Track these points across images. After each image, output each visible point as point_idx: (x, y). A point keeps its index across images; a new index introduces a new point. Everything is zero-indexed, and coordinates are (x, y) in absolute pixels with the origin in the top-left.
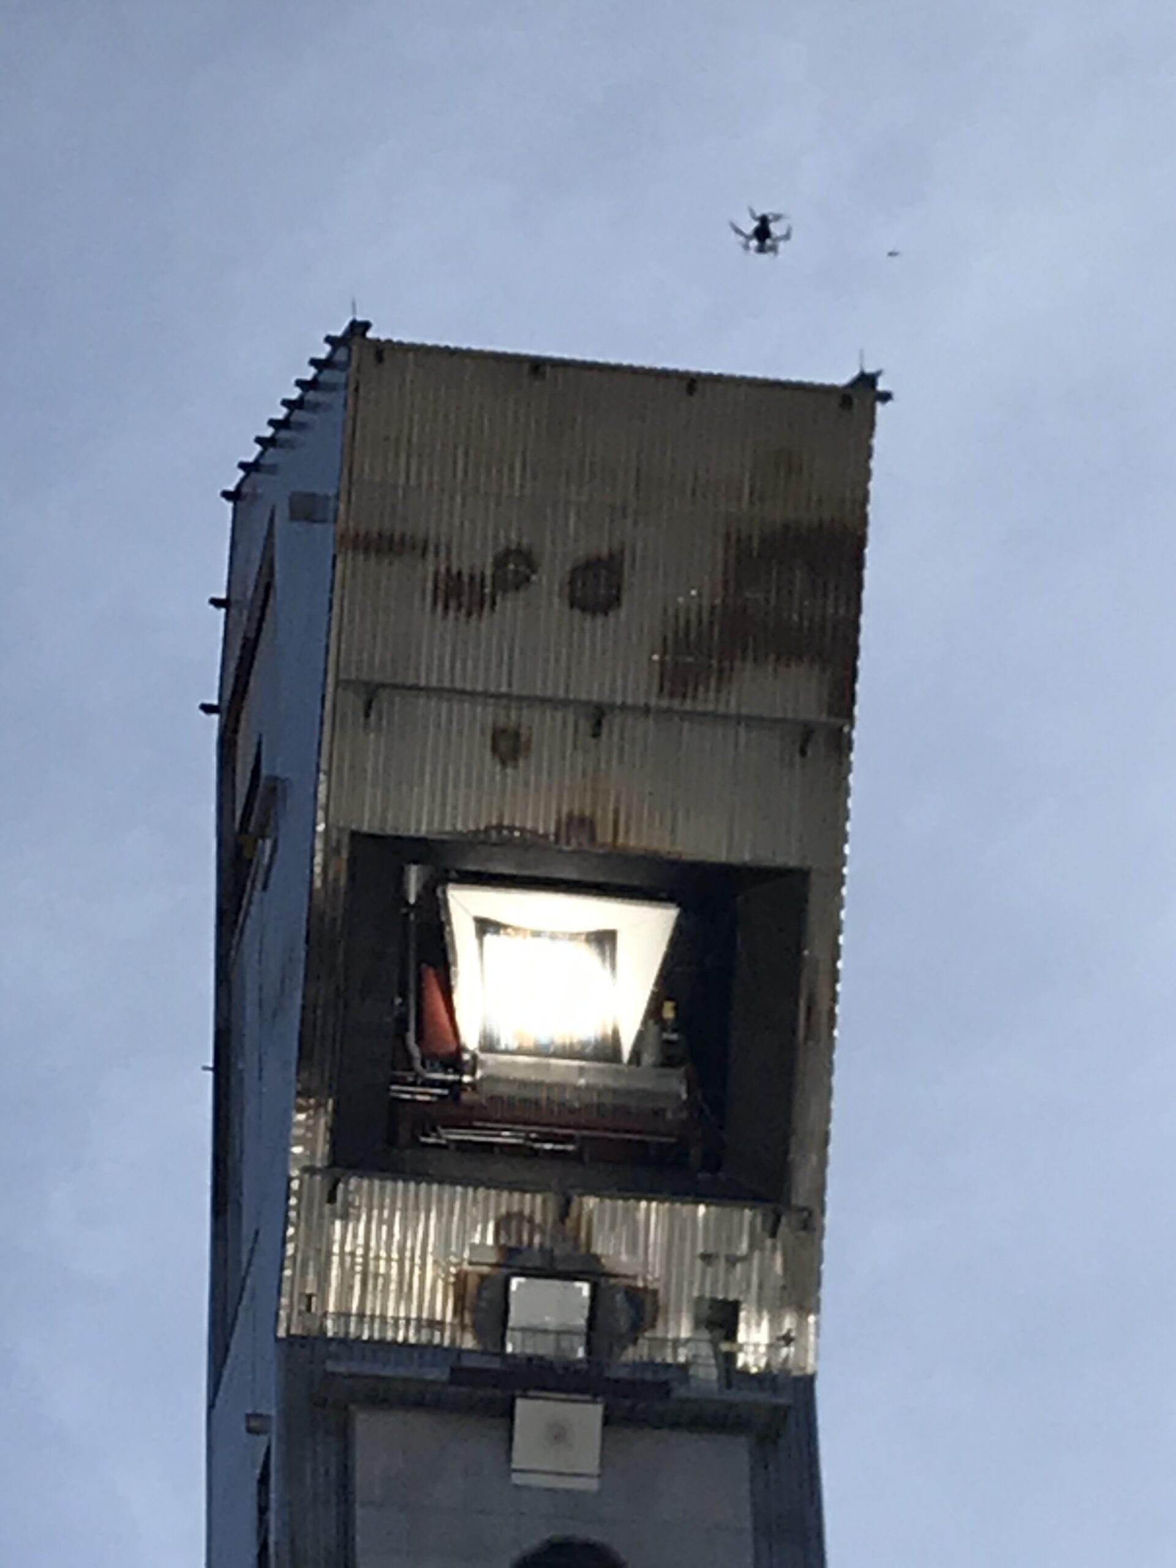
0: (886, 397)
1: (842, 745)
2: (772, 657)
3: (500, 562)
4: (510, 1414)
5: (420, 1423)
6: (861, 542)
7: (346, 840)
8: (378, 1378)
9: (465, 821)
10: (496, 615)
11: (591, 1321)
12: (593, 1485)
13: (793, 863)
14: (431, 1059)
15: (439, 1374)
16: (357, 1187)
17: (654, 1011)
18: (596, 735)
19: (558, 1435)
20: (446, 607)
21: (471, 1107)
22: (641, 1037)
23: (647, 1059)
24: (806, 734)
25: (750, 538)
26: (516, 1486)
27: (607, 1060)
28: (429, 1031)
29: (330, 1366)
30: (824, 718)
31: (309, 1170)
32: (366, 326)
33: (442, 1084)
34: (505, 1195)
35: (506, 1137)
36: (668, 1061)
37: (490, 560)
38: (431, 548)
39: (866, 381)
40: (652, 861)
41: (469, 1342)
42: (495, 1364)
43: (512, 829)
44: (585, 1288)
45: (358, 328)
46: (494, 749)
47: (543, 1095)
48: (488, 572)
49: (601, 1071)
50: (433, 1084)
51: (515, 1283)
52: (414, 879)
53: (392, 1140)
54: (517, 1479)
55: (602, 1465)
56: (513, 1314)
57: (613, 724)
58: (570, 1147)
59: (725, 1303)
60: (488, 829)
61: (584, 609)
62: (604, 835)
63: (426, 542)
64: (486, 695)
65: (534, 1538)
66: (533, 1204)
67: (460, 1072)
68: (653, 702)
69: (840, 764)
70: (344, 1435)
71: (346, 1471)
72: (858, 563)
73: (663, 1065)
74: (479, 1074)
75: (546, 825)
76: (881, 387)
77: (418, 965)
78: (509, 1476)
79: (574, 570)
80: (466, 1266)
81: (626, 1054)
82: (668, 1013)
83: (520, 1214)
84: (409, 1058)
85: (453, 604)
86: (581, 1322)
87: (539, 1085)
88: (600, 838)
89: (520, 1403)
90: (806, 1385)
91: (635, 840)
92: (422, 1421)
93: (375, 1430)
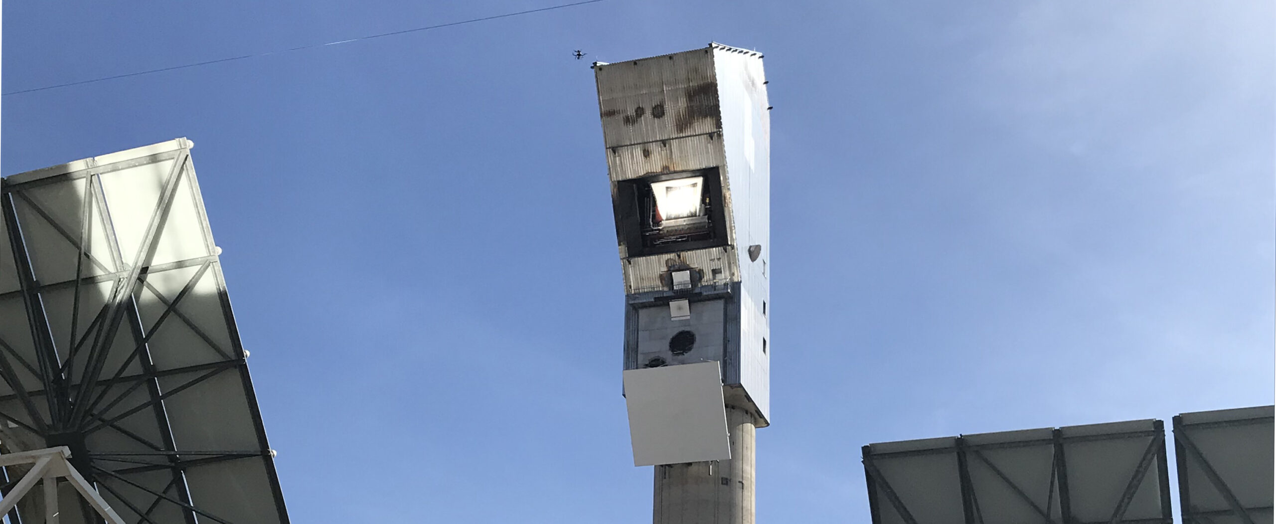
1: (720, 136)
2: (701, 117)
3: (636, 111)
4: (669, 305)
6: (716, 85)
9: (641, 173)
10: (638, 124)
11: (691, 279)
12: (689, 317)
13: (717, 165)
14: (654, 223)
15: (652, 300)
16: (637, 260)
17: (703, 202)
18: (665, 146)
19: (680, 308)
20: (627, 124)
21: (662, 234)
22: (700, 208)
23: (702, 213)
24: (711, 135)
25: (691, 91)
26: (673, 321)
27: (693, 216)
30: (716, 130)
31: (623, 259)
33: (656, 229)
34: (666, 255)
35: (669, 240)
37: (634, 111)
38: (621, 111)
39: (710, 45)
40: (693, 169)
41: (664, 289)
42: (668, 293)
43: (654, 171)
44: (688, 272)
45: (596, 64)
46: (644, 154)
47: (677, 228)
48: (634, 114)
49: (692, 219)
51: (673, 274)
52: (642, 185)
54: (672, 319)
55: (690, 313)
56: (674, 281)
57: (669, 143)
58: (685, 239)
59: (719, 269)
60: (649, 172)
61: (657, 117)
62: (672, 169)
63: (619, 110)
64: (640, 143)
65: (675, 332)
66: (672, 256)
67: (660, 225)
68: (677, 136)
70: (638, 316)
71: (639, 324)
72: (716, 91)
73: (705, 214)
74: (664, 225)
75: (660, 169)
78: (671, 319)
79: (653, 109)
80: (661, 273)
82: (707, 201)
83: (670, 258)
84: (649, 225)
86: (689, 279)
89: (670, 303)
90: (738, 283)
92: (652, 309)
93: (643, 313)
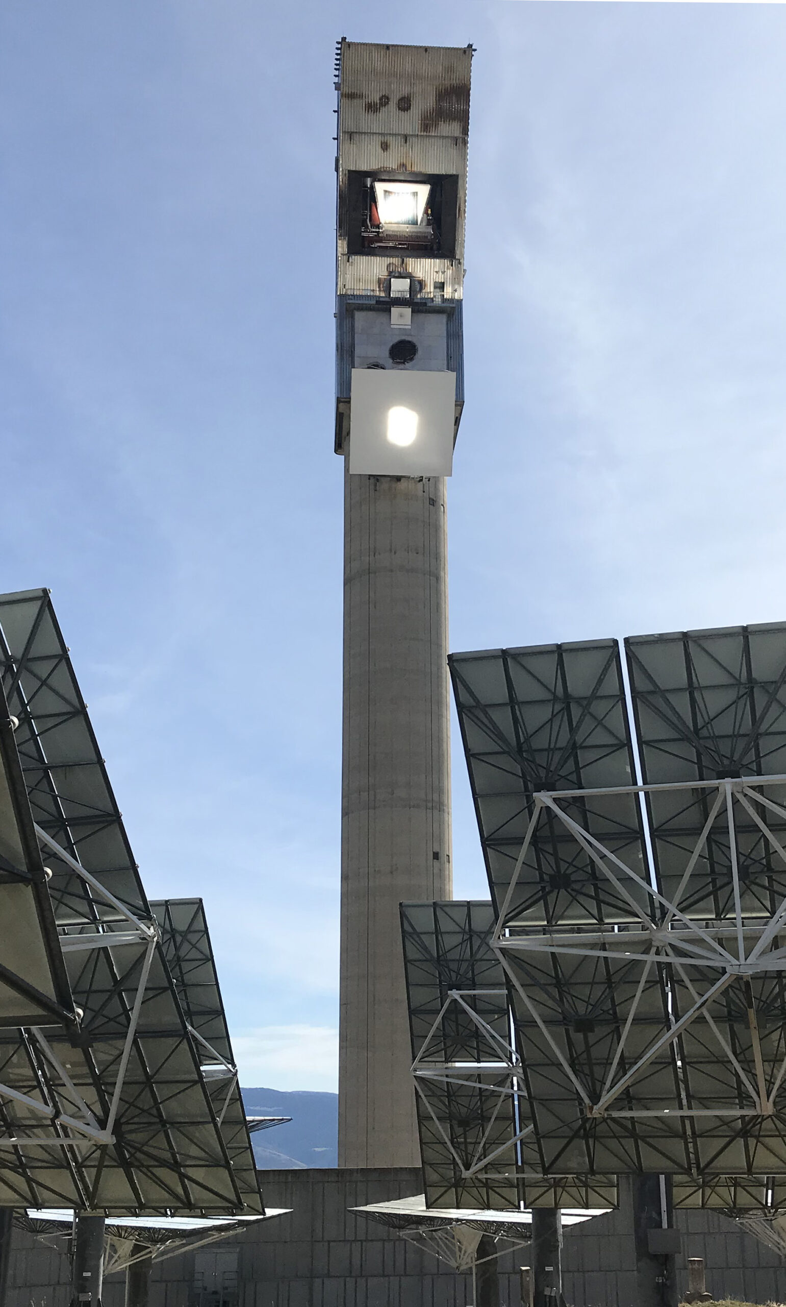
0: (475, 50)
1: (465, 143)
2: (448, 120)
3: (381, 99)
4: (390, 311)
5: (371, 314)
7: (347, 172)
8: (359, 304)
9: (375, 166)
10: (380, 112)
11: (410, 288)
12: (410, 327)
13: (455, 173)
14: (373, 226)
15: (374, 302)
16: (356, 259)
17: (426, 212)
18: (406, 142)
19: (401, 316)
20: (368, 112)
21: (382, 237)
22: (422, 218)
23: (424, 224)
24: (456, 139)
25: (441, 89)
26: (392, 328)
27: (413, 224)
28: (373, 218)
29: (348, 301)
30: (461, 136)
31: (343, 255)
32: (345, 38)
33: (376, 232)
34: (389, 259)
35: (391, 245)
36: (428, 224)
37: (378, 99)
38: (363, 95)
39: (470, 46)
40: (420, 174)
41: (383, 294)
42: (387, 299)
43: (387, 168)
44: (409, 280)
45: (344, 39)
46: (381, 147)
47: (398, 234)
48: (378, 102)
49: (412, 227)
50: (374, 232)
51: (392, 279)
52: (369, 181)
53: (363, 247)
54: (392, 326)
55: (411, 322)
56: (392, 288)
57: (410, 140)
58: (405, 246)
59: (441, 283)
60: (381, 168)
61: (401, 110)
62: (409, 168)
64: (379, 134)
65: (396, 339)
66: (396, 261)
67: (379, 229)
68: (419, 134)
69: (465, 147)
70: (353, 317)
71: (353, 326)
73: (428, 225)
74: (383, 229)
75: (395, 167)
76: (473, 47)
77: (370, 202)
78: (390, 326)
79: (399, 100)
80: (380, 277)
81: (419, 223)
82: (429, 212)
83: (392, 263)
84: (368, 226)
85: (370, 111)
86: (408, 288)
87: (397, 232)
88: (408, 169)
89: (392, 308)
90: (460, 302)
91: (416, 169)
92: (370, 313)
93: (359, 316)
